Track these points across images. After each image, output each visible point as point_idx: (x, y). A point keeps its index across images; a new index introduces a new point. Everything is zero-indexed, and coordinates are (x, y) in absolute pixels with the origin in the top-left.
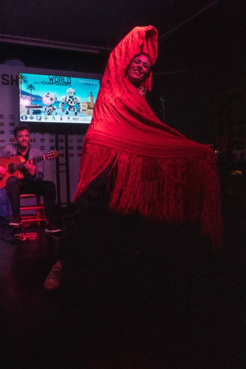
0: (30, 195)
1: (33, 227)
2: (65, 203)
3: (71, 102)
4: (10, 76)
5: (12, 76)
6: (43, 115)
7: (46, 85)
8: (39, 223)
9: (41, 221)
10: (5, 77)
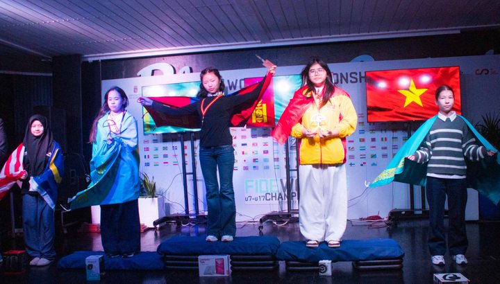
2: (420, 210)
4: (358, 74)
10: (353, 75)
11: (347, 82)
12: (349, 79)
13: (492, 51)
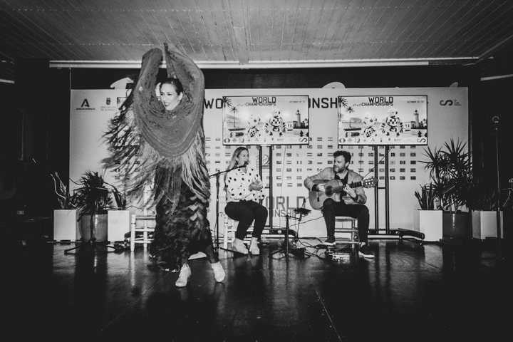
0: (345, 218)
1: (347, 249)
3: (393, 123)
4: (330, 100)
5: (331, 99)
6: (361, 137)
7: (365, 106)
8: (353, 246)
9: (356, 244)
10: (325, 101)
11: (319, 107)
12: (321, 104)
13: (457, 83)
